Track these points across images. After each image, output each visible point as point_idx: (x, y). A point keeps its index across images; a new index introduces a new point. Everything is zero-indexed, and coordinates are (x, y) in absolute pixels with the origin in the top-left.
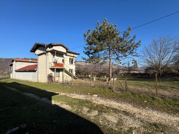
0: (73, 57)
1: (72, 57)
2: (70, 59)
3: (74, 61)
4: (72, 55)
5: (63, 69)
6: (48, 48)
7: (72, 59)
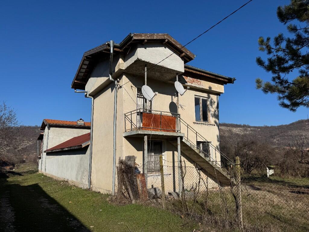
0: (209, 92)
1: (205, 95)
2: (197, 101)
3: (212, 109)
4: (205, 85)
5: (175, 138)
6: (121, 61)
7: (204, 102)
